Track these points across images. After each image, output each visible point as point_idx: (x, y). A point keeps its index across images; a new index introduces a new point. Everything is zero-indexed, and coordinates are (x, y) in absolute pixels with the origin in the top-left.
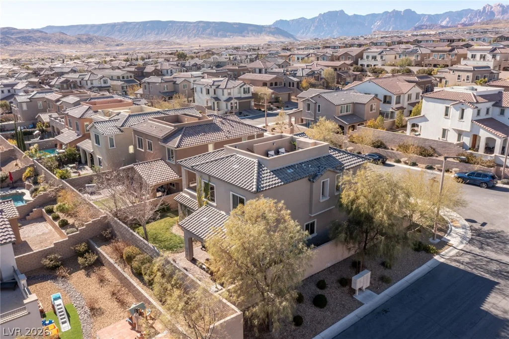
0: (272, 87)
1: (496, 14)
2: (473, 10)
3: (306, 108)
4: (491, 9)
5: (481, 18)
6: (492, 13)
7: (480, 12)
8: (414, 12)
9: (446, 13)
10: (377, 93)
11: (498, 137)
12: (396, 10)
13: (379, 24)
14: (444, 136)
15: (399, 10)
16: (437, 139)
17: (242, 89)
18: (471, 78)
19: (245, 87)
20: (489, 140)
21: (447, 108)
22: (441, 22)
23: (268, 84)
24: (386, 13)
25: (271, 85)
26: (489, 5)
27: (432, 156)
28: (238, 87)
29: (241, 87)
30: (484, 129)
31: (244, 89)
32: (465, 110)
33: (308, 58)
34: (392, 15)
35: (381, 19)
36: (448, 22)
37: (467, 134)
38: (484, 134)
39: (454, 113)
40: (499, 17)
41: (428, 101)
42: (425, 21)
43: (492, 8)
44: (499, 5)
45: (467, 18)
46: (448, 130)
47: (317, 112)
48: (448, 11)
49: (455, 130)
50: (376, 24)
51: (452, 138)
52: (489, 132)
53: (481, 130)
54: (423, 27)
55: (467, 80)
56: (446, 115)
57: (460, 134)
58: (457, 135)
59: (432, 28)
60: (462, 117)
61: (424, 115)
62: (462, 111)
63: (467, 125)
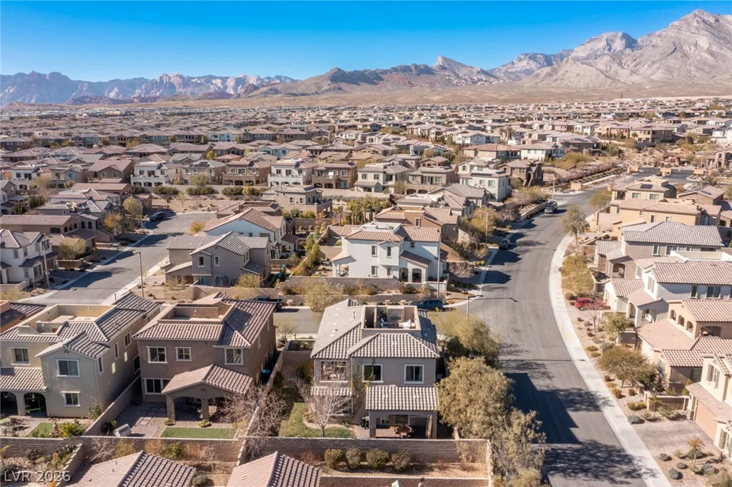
0: (66, 233)
1: (177, 87)
2: (147, 80)
3: (198, 262)
4: (169, 80)
5: (159, 90)
6: (172, 86)
7: (157, 82)
8: (66, 77)
9: (112, 81)
10: (250, 232)
11: (423, 267)
12: (37, 71)
13: (11, 91)
14: (373, 273)
15: (41, 72)
16: (367, 277)
17: (40, 244)
18: (304, 201)
19: (43, 240)
20: (415, 271)
21: (373, 248)
22: (109, 93)
23: (62, 230)
24: (21, 75)
25: (66, 230)
26: (167, 75)
27: (376, 293)
28: (35, 242)
29: (38, 241)
30: (411, 262)
31: (43, 242)
32: (392, 249)
33: (39, 175)
34: (31, 79)
35: (13, 85)
36: (118, 94)
37: (395, 268)
38: (411, 266)
39: (381, 251)
40: (181, 90)
41: (353, 243)
42: (85, 91)
43: (170, 78)
44: (178, 75)
45: (142, 90)
46: (377, 267)
47: (215, 265)
48: (115, 79)
49: (383, 266)
50: (7, 90)
51: (382, 274)
52: (415, 264)
53: (408, 264)
54: (85, 100)
55: (301, 202)
56: (373, 253)
57: (389, 269)
58: (386, 270)
59: (99, 102)
60: (389, 254)
61: (350, 256)
62: (389, 249)
63: (395, 260)
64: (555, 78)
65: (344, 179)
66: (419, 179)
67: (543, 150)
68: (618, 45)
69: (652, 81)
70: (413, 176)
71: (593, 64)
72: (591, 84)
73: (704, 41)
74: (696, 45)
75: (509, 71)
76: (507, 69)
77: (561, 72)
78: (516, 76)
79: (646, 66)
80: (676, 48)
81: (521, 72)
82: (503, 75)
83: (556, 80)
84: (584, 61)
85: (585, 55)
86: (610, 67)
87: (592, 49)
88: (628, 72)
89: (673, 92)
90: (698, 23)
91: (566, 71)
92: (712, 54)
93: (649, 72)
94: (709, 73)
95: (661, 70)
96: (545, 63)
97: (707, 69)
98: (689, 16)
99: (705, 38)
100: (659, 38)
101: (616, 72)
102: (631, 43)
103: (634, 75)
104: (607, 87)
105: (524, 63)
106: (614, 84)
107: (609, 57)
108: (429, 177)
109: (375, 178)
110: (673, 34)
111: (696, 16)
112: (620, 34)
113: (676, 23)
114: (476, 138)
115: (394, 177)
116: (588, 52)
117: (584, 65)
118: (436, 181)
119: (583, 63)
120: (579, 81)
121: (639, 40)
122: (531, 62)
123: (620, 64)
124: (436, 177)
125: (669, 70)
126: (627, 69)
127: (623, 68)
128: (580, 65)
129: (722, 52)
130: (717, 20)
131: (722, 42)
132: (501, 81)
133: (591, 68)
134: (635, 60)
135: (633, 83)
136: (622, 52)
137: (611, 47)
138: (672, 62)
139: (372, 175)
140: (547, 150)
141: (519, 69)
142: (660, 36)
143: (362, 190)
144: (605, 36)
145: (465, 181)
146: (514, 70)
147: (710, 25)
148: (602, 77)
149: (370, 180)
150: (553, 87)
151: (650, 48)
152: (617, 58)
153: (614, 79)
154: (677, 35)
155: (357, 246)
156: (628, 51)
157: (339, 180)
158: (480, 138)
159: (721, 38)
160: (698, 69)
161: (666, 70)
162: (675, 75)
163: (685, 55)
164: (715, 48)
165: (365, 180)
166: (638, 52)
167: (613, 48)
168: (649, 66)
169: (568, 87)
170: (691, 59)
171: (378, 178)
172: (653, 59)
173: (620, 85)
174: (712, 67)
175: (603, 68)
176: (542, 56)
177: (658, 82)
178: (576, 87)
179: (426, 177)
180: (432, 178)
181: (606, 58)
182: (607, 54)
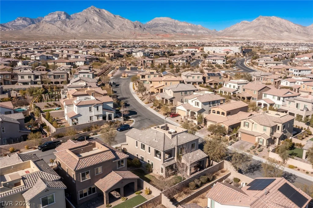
11: (113, 113)
14: (91, 119)
16: (88, 122)
20: (109, 115)
21: (90, 108)
32: (99, 107)
37: (101, 115)
38: (107, 113)
39: (93, 108)
41: (80, 107)
46: (92, 116)
49: (95, 115)
51: (95, 119)
52: (109, 112)
53: (106, 112)
56: (90, 110)
57: (98, 116)
58: (96, 117)
60: (98, 110)
61: (79, 114)
62: (98, 108)
63: (101, 112)
64: (38, 29)
65: (7, 80)
66: (53, 77)
67: (83, 61)
68: (63, 17)
69: (80, 33)
70: (49, 75)
71: (54, 24)
72: (55, 33)
73: (96, 19)
74: (94, 20)
75: (14, 25)
76: (12, 24)
77: (41, 27)
78: (18, 27)
79: (76, 27)
80: (87, 20)
81: (20, 26)
82: (11, 27)
83: (39, 31)
84: (50, 22)
85: (49, 20)
86: (62, 26)
87: (52, 18)
88: (70, 28)
89: (89, 38)
90: (93, 11)
91: (43, 27)
92: (100, 23)
93: (78, 29)
94: (100, 31)
95: (83, 29)
96: (31, 22)
97: (99, 29)
98: (90, 8)
99: (96, 17)
100: (80, 16)
101: (65, 28)
102: (68, 17)
103: (73, 30)
104: (62, 35)
105: (21, 21)
106: (65, 33)
107: (61, 22)
108: (58, 75)
109: (29, 78)
110: (85, 15)
111: (92, 8)
112: (63, 12)
113: (85, 10)
114: (42, 57)
115: (39, 76)
116: (50, 19)
117: (51, 25)
118: (62, 77)
119: (50, 24)
120: (50, 31)
121: (71, 15)
122: (24, 21)
123: (66, 25)
124: (62, 75)
125: (86, 29)
126: (69, 27)
127: (68, 27)
128: (49, 24)
129: (103, 23)
130: (100, 11)
131: (102, 19)
132: (11, 30)
133: (54, 26)
134: (72, 24)
135: (73, 33)
136: (65, 20)
137: (60, 17)
138: (86, 25)
139: (27, 76)
140: (84, 61)
141: (19, 24)
142: (80, 15)
143: (22, 84)
144: (57, 12)
145: (76, 76)
146: (16, 24)
147: (98, 12)
148: (60, 30)
149: (26, 79)
150: (38, 34)
151: (77, 19)
152: (64, 22)
153: (64, 31)
154: (86, 15)
155: (82, 108)
156: (67, 20)
157: (4, 80)
158: (44, 57)
159: (102, 18)
160: (96, 29)
161: (85, 29)
162: (88, 31)
163: (91, 23)
164: (100, 21)
165: (22, 79)
166: (72, 21)
167: (61, 18)
168: (78, 27)
169: (45, 34)
170: (93, 25)
171: (31, 78)
172: (79, 24)
173: (67, 34)
174: (101, 28)
175: (59, 26)
176: (29, 19)
177: (83, 33)
178: (49, 34)
179: (56, 75)
180: (59, 75)
181: (60, 22)
182: (59, 21)
